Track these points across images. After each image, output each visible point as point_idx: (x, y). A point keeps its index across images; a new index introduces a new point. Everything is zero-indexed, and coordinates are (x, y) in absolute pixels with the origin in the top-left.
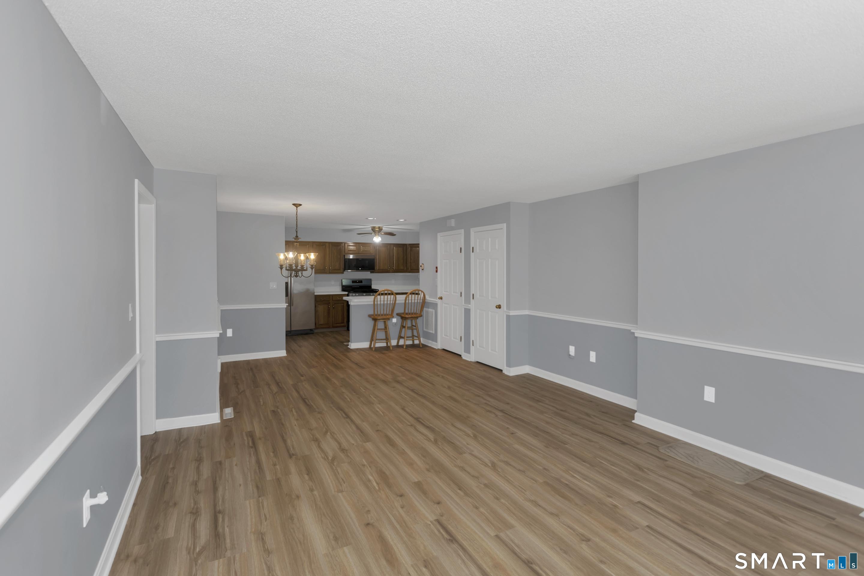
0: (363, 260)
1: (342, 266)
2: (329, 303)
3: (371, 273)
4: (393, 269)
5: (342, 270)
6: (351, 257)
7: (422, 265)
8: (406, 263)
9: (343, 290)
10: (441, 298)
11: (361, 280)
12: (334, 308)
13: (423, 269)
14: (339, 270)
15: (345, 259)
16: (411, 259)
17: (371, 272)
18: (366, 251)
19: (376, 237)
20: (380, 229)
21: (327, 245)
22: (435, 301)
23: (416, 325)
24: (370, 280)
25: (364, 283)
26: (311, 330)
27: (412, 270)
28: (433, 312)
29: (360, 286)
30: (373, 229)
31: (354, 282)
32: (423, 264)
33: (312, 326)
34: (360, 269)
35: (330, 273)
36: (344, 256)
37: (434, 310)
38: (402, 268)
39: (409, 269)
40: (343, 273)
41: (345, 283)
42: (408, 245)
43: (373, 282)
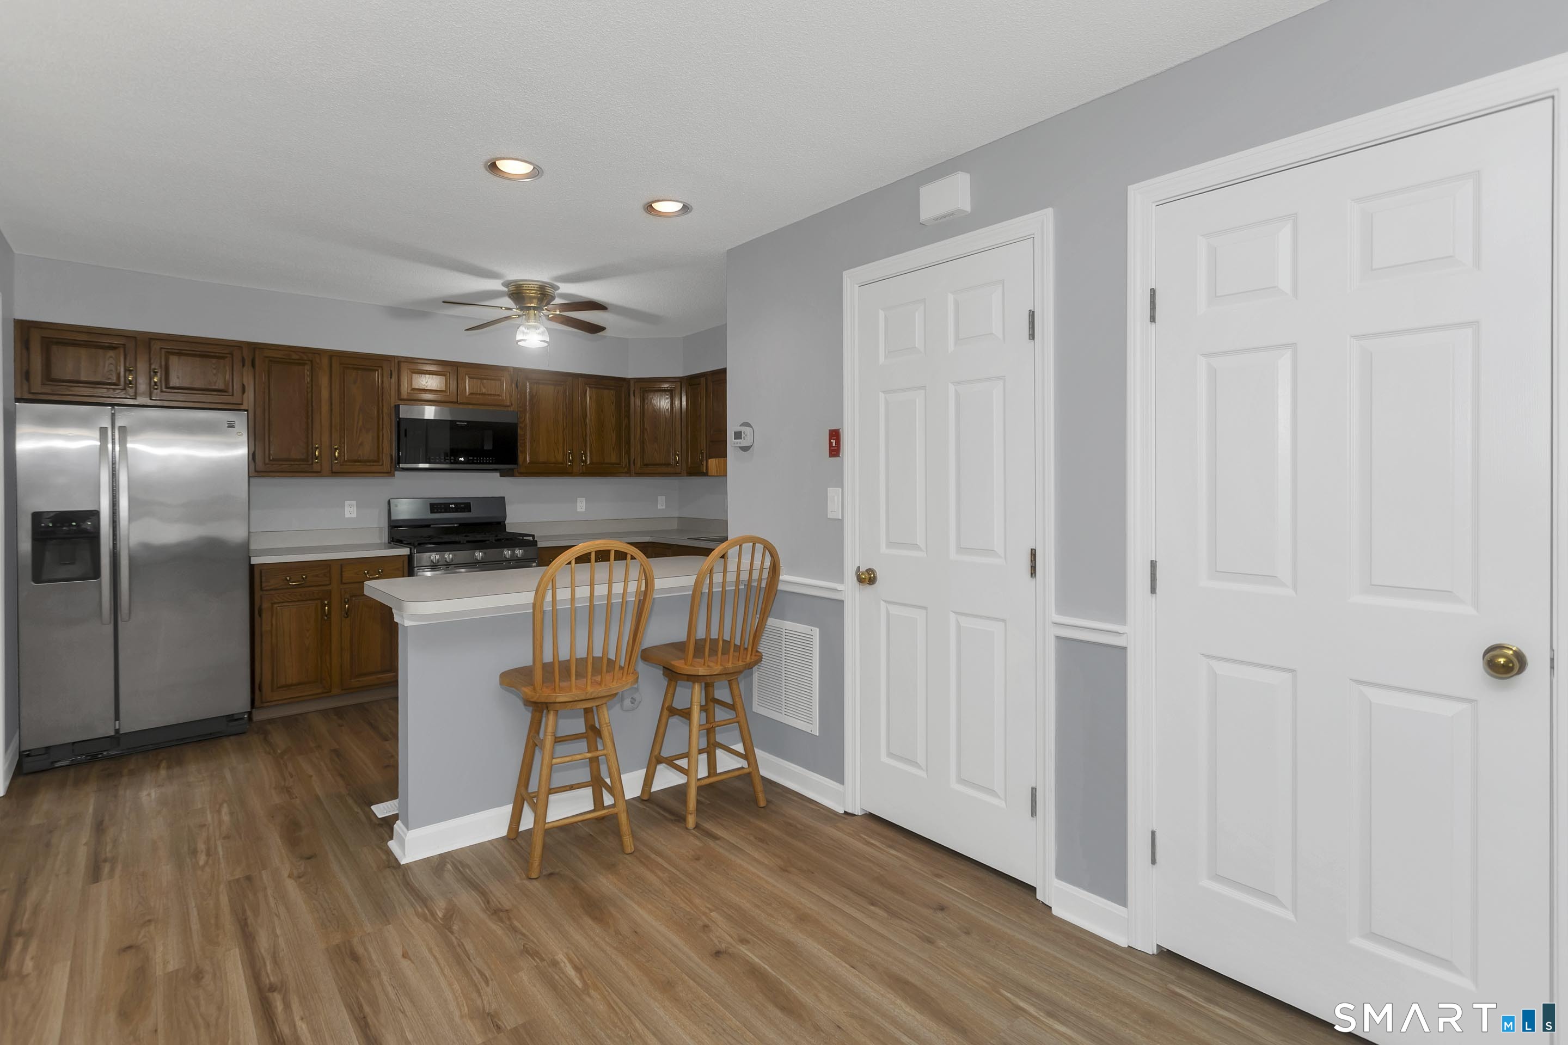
0: (473, 426)
1: (389, 446)
2: (329, 594)
3: (501, 476)
4: (585, 462)
5: (386, 461)
6: (430, 413)
7: (746, 430)
8: (628, 442)
9: (395, 540)
10: (867, 578)
11: (466, 501)
12: (347, 614)
13: (745, 449)
14: (377, 461)
15: (399, 422)
16: (643, 430)
17: (504, 474)
18: (483, 394)
19: (529, 327)
20: (544, 294)
21: (325, 361)
22: (835, 590)
23: (737, 699)
24: (500, 502)
25: (475, 514)
26: (231, 718)
27: (647, 465)
28: (809, 638)
29: (461, 525)
30: (517, 293)
31: (436, 507)
32: (747, 424)
33: (239, 702)
34: (462, 459)
35: (335, 473)
36: (397, 408)
37: (816, 632)
38: (613, 458)
39: (639, 464)
40: (390, 474)
41: (406, 509)
42: (632, 383)
43: (509, 509)
